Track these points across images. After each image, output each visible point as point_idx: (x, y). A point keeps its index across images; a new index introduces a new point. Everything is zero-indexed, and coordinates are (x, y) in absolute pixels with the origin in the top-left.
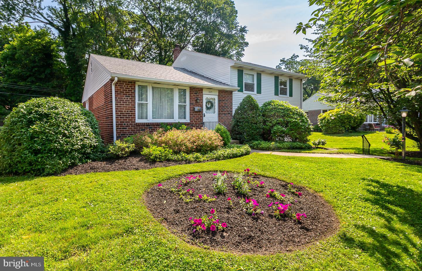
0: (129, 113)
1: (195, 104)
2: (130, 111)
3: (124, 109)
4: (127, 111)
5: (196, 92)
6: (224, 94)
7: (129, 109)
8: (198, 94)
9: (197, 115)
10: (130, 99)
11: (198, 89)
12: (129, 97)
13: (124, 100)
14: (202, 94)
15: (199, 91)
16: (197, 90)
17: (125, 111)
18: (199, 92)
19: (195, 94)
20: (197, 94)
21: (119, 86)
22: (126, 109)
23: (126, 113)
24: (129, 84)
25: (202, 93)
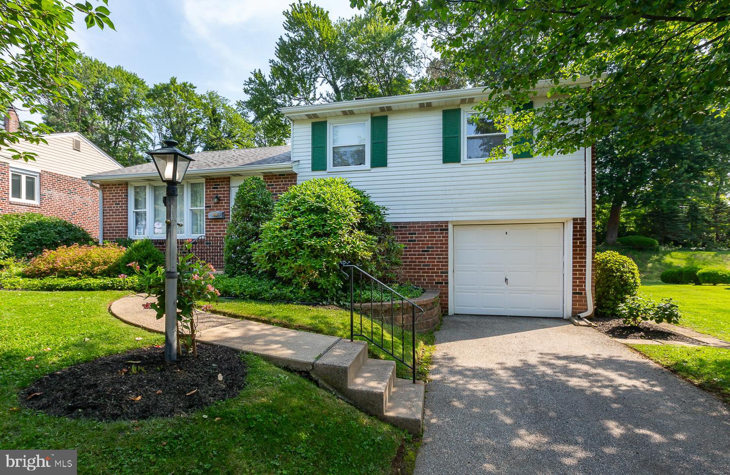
0: (119, 227)
1: (213, 206)
2: (120, 224)
3: (113, 221)
4: (117, 224)
5: (215, 185)
6: (274, 182)
7: (119, 221)
8: (220, 188)
9: (217, 225)
10: (120, 207)
11: (220, 178)
12: (119, 204)
13: (113, 210)
14: (229, 187)
15: (222, 182)
16: (217, 182)
17: (114, 224)
18: (222, 185)
19: (213, 188)
20: (217, 188)
21: (108, 191)
22: (116, 221)
23: (116, 227)
24: (119, 188)
25: (229, 184)
